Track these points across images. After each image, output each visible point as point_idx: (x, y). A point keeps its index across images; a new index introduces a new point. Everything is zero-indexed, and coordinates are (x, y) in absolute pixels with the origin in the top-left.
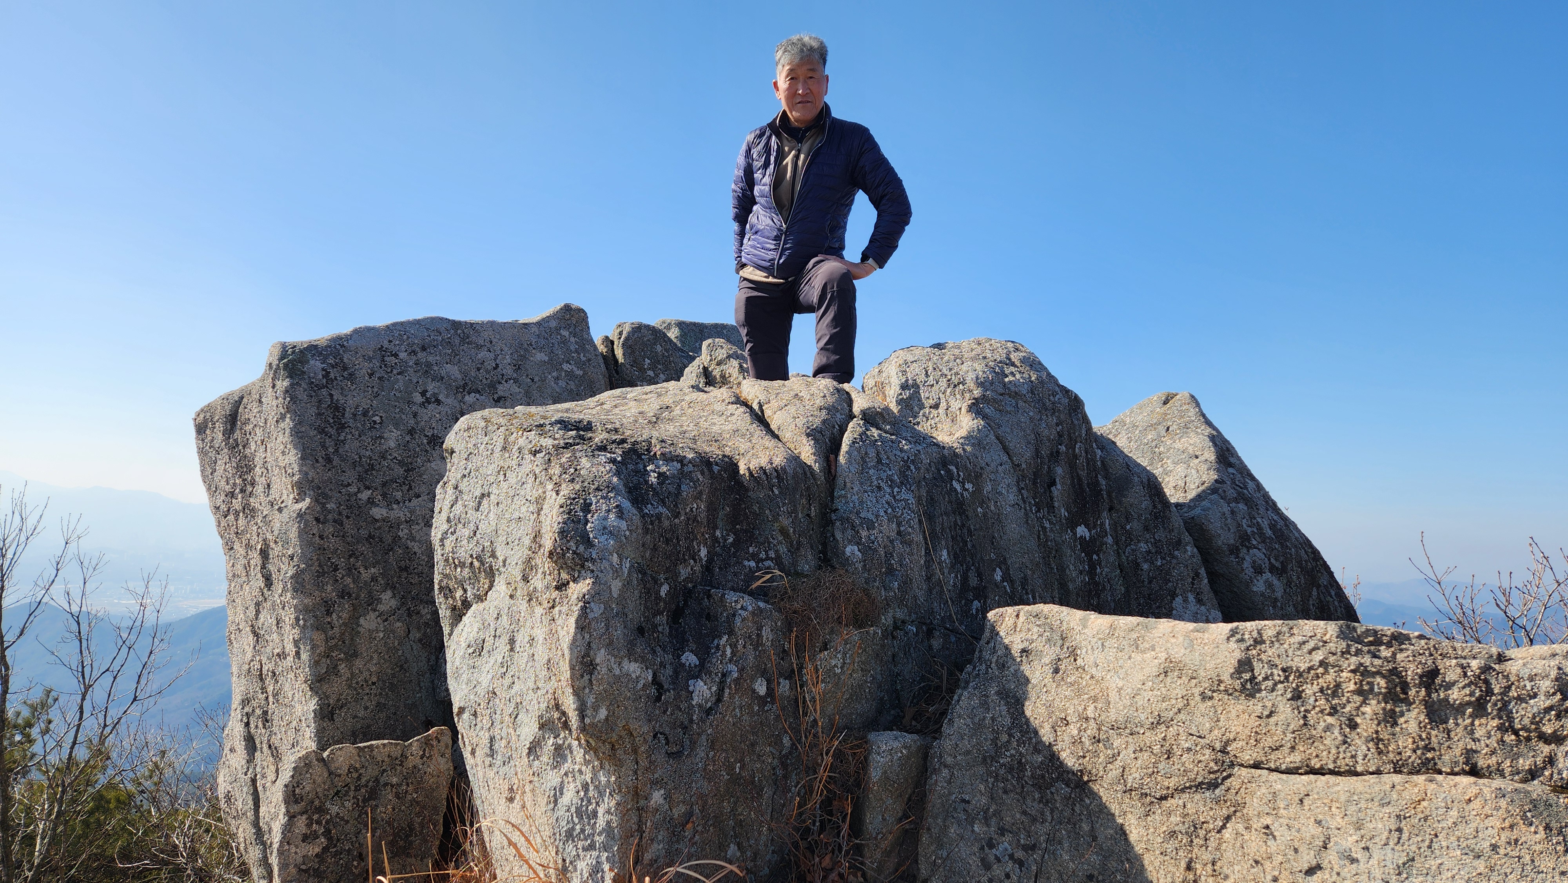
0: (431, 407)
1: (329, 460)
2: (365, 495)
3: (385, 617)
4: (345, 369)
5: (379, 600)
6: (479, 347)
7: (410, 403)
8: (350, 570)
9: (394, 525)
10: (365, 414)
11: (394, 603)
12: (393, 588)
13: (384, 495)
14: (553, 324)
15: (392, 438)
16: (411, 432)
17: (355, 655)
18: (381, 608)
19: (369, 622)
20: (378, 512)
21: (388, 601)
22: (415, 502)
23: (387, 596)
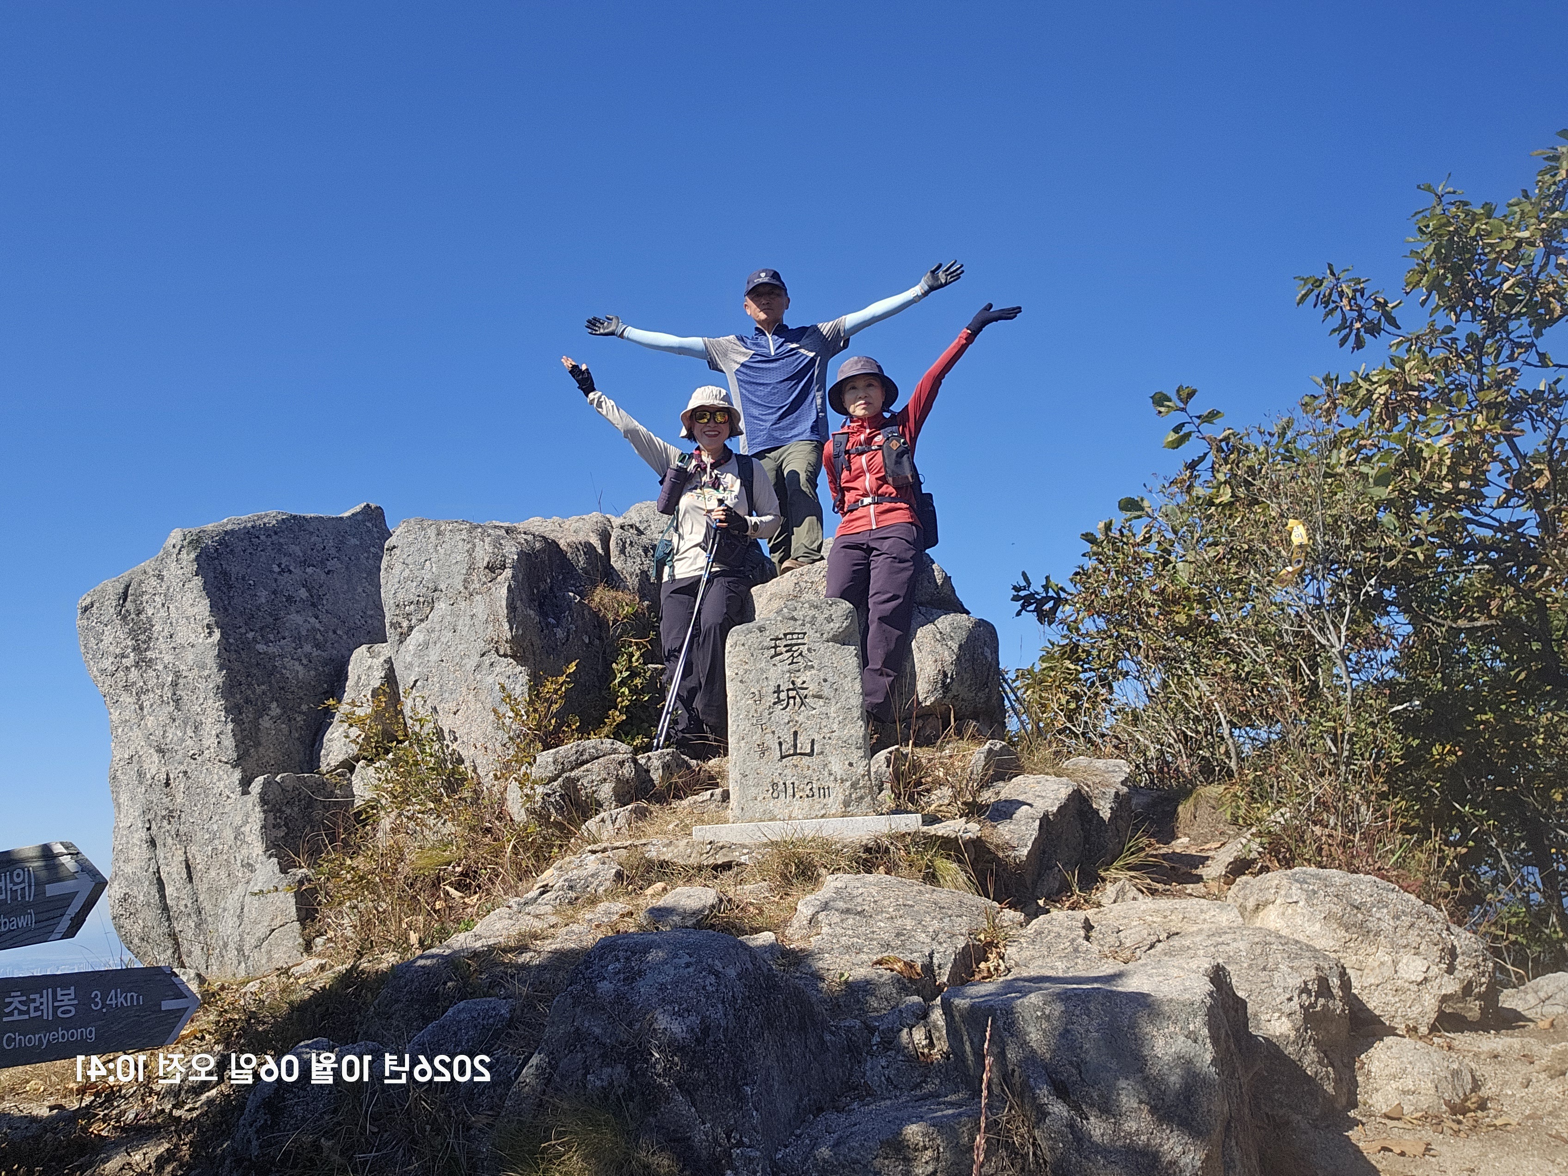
0: (286, 575)
1: (226, 610)
2: (250, 635)
3: (274, 719)
4: (227, 547)
5: (270, 709)
6: (311, 533)
7: (272, 572)
8: (250, 685)
9: (272, 658)
10: (243, 578)
11: (278, 711)
12: (277, 701)
13: (262, 636)
14: (360, 517)
15: (263, 596)
16: (274, 592)
17: (260, 744)
18: (272, 713)
19: (266, 722)
20: (261, 647)
21: (275, 709)
22: (283, 642)
23: (274, 705)
